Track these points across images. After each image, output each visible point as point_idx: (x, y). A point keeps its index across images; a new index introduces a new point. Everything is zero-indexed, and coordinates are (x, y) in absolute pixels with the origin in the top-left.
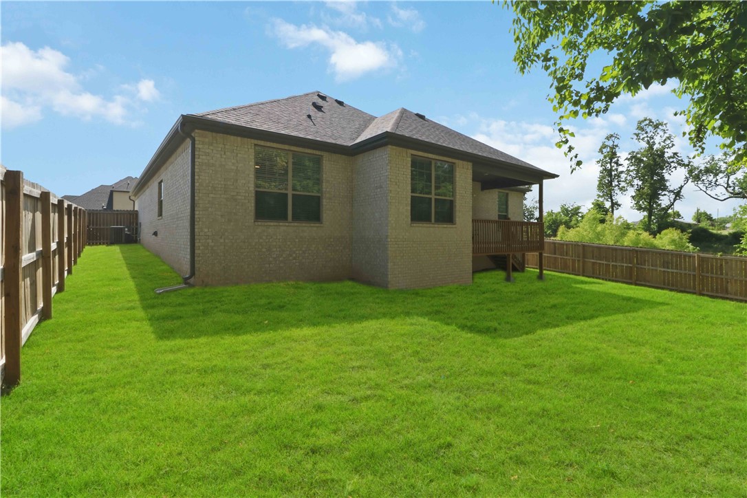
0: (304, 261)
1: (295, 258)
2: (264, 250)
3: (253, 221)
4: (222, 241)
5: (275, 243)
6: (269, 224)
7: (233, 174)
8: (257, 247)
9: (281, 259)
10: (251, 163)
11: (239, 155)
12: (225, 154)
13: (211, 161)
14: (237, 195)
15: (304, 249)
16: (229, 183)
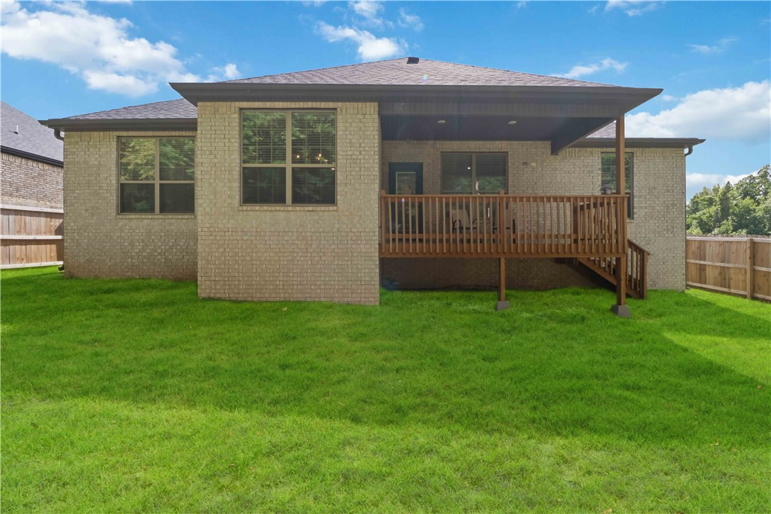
0: (170, 257)
1: (160, 254)
2: (126, 244)
3: (115, 214)
4: (86, 234)
5: (137, 238)
6: (130, 217)
7: (95, 169)
8: (119, 241)
9: (144, 254)
10: (113, 156)
11: (101, 149)
12: (88, 150)
13: (77, 159)
14: (100, 189)
15: (171, 244)
16: (92, 178)
